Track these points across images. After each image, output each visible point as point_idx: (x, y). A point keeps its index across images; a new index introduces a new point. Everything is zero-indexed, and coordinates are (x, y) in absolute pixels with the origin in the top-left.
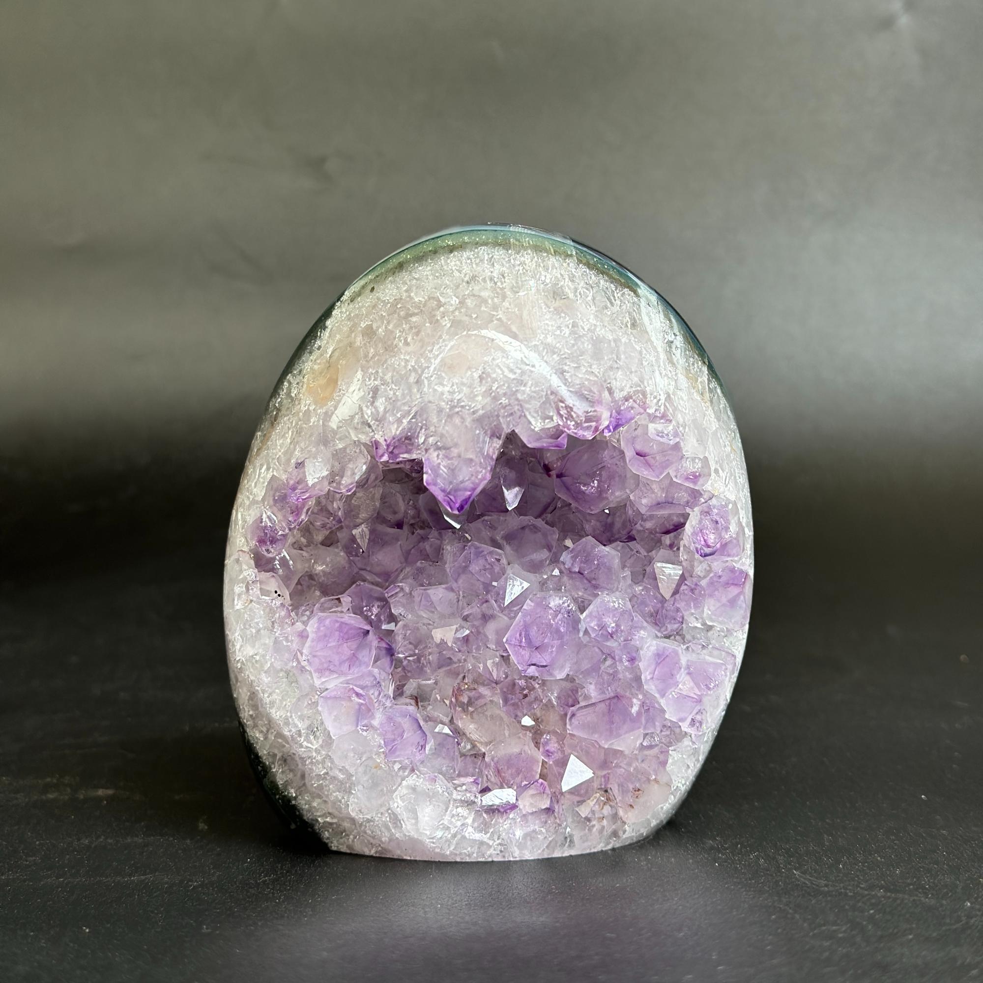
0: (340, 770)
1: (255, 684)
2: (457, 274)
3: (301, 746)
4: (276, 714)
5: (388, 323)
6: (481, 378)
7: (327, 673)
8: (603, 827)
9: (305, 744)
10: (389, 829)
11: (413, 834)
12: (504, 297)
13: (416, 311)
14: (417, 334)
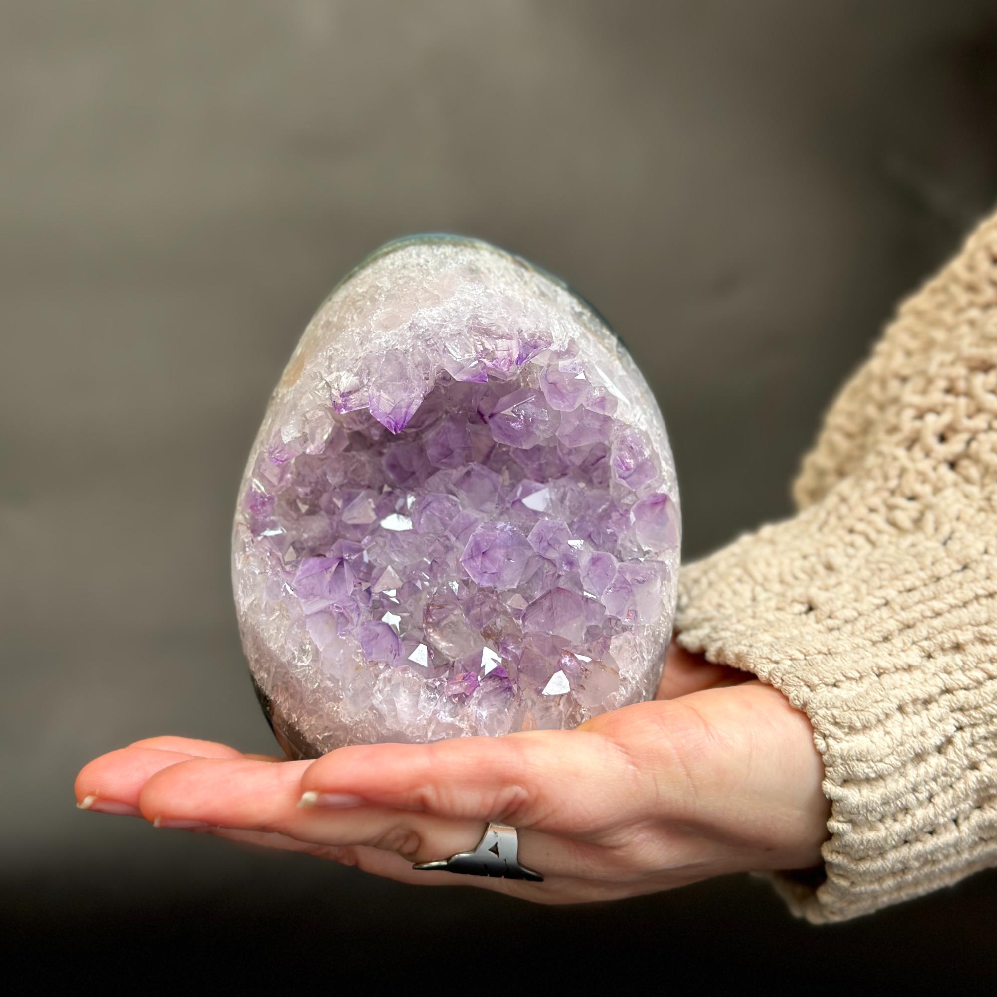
0: (329, 679)
1: (256, 627)
2: (391, 267)
3: (296, 666)
4: (273, 646)
5: (340, 313)
6: (410, 328)
7: (311, 597)
8: (561, 712)
9: (299, 664)
10: (375, 728)
11: (396, 728)
12: (428, 274)
13: (360, 298)
14: (361, 312)
